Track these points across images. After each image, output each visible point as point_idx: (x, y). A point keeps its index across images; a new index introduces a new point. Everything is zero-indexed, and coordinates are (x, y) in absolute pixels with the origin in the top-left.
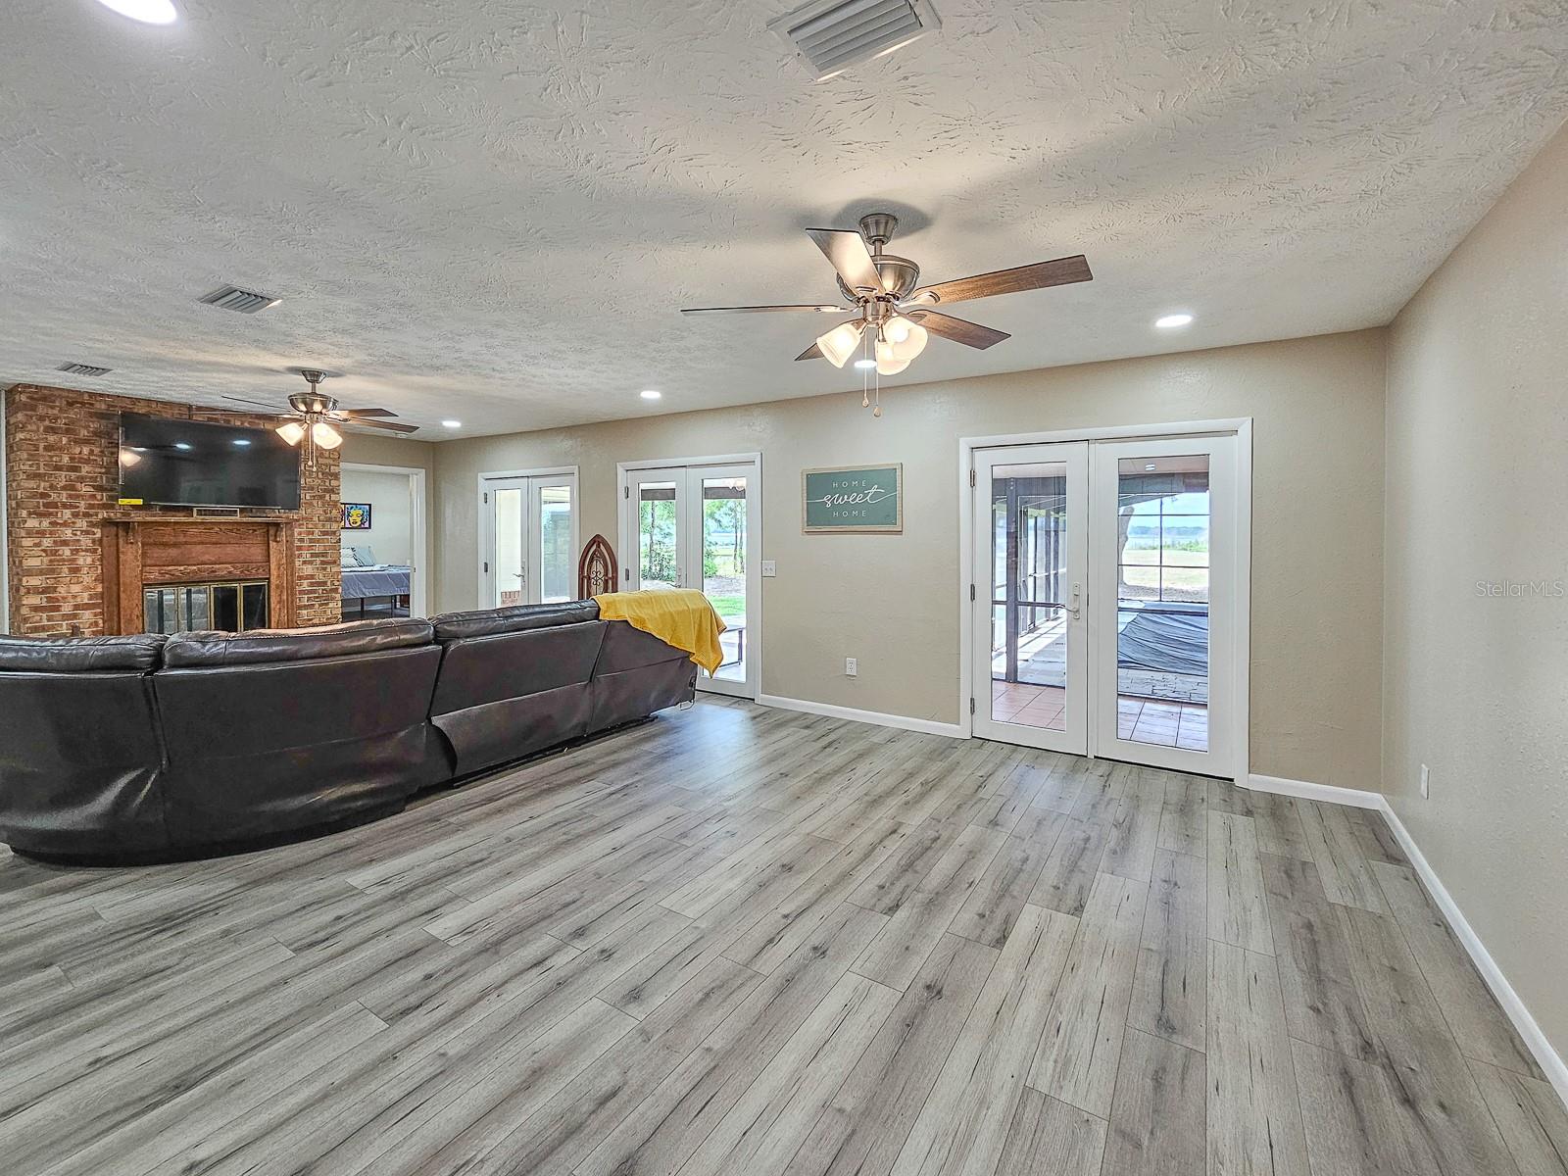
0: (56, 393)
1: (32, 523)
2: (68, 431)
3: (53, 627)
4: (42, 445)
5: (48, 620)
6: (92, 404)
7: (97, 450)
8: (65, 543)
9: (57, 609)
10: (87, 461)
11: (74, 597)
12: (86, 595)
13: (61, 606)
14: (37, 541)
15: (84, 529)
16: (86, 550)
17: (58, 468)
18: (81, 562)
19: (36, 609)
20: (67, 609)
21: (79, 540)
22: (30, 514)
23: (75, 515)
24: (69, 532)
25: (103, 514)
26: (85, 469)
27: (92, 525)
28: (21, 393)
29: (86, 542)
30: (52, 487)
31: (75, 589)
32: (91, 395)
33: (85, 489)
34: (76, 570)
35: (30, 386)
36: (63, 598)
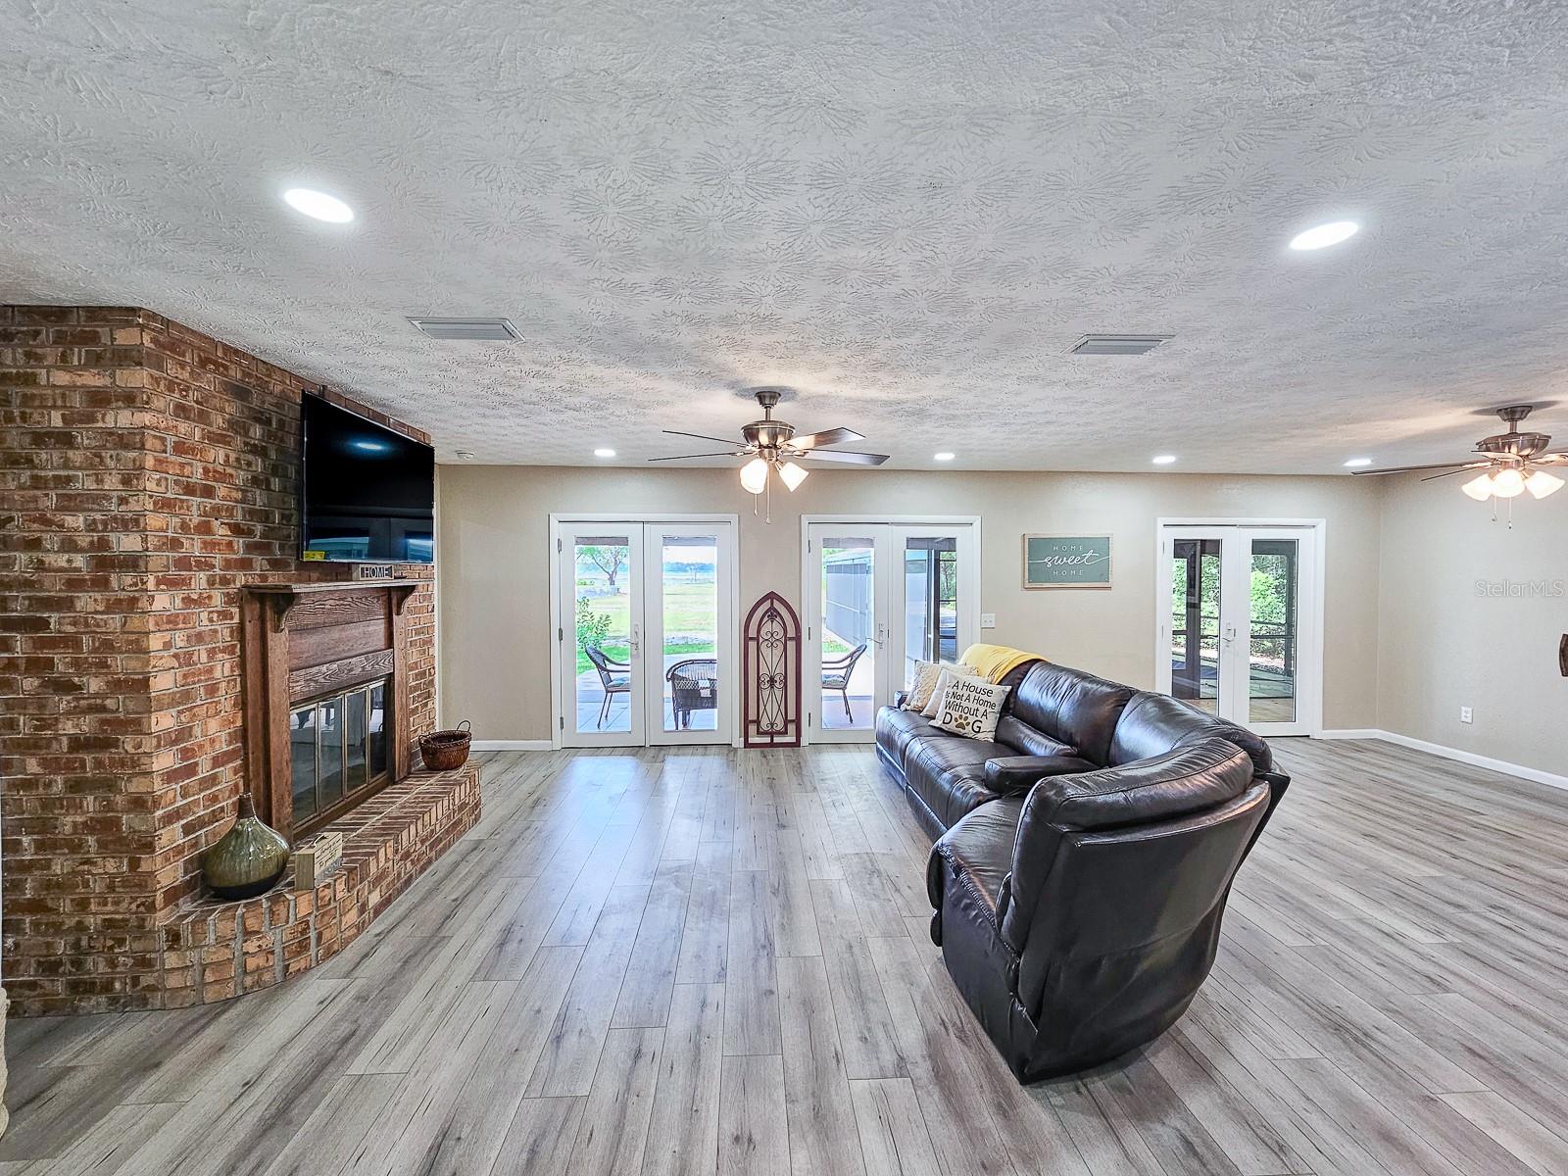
0: (187, 337)
1: (162, 601)
2: (203, 417)
3: (186, 810)
4: (171, 440)
5: (184, 797)
6: (226, 368)
7: (233, 456)
8: (199, 638)
9: (190, 770)
10: (222, 477)
11: (213, 741)
12: (224, 736)
13: (196, 764)
14: (167, 636)
15: (219, 609)
16: (223, 651)
17: (189, 490)
18: (218, 674)
19: (171, 776)
20: (204, 770)
21: (215, 631)
22: (158, 583)
23: (211, 583)
24: (204, 616)
25: (241, 579)
26: (222, 490)
27: (230, 600)
28: (142, 328)
29: (224, 633)
30: (184, 527)
31: (213, 725)
32: (227, 349)
33: (221, 531)
34: (212, 690)
35: (153, 316)
36: (201, 746)
